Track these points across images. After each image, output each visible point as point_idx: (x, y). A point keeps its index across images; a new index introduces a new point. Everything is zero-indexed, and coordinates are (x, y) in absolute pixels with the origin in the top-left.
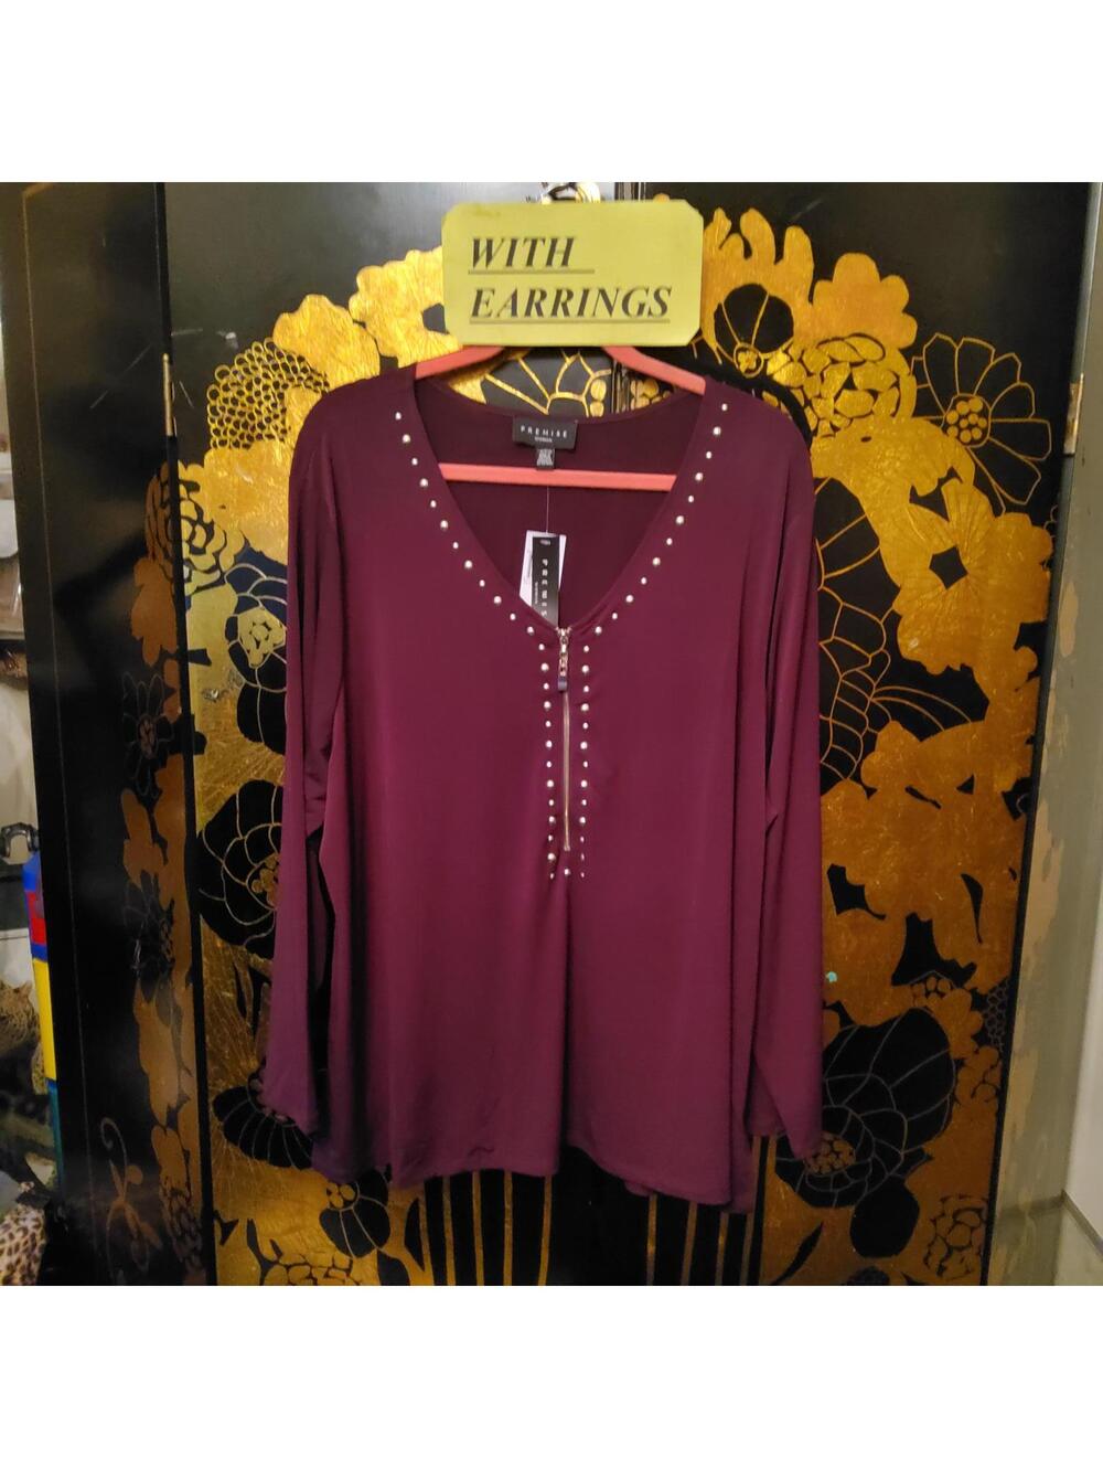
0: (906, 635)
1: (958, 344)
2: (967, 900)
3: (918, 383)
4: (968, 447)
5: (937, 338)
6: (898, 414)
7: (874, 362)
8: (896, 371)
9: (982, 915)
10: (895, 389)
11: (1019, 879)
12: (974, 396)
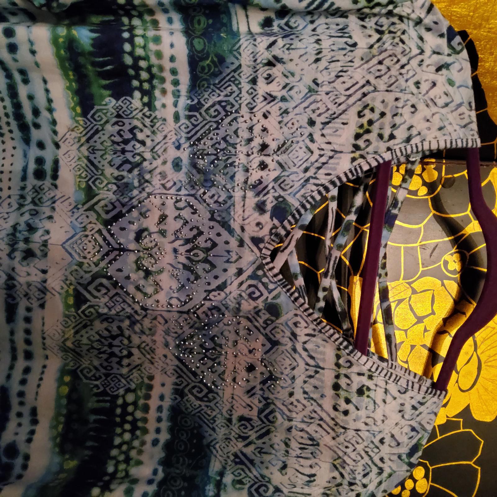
1: (474, 463)
3: (440, 427)
5: (481, 442)
7: (457, 382)
12: (430, 483)
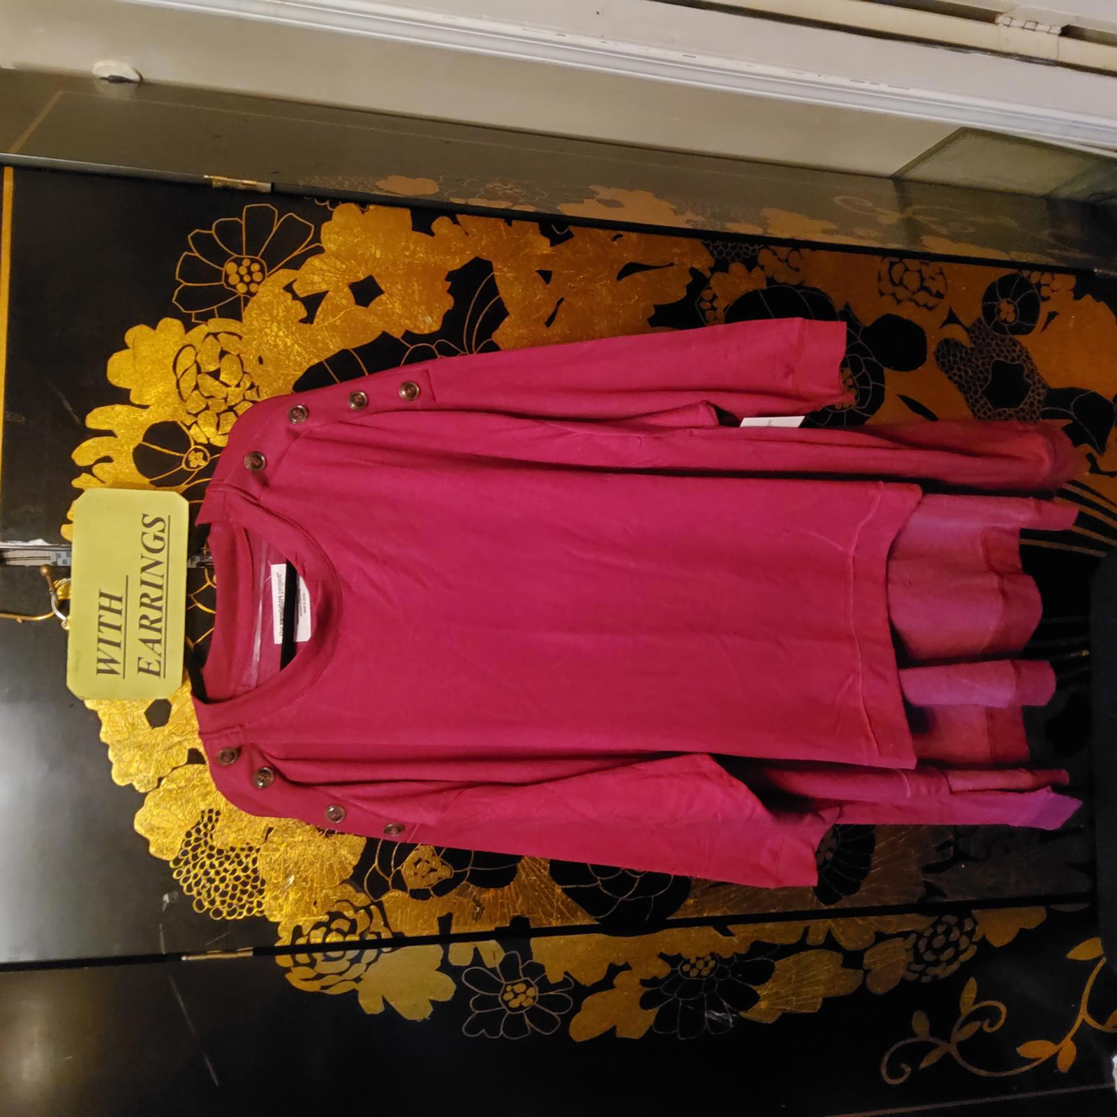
0: (422, 327)
1: (181, 284)
2: (638, 276)
3: (214, 317)
4: (267, 274)
5: (176, 300)
6: (240, 334)
7: (197, 354)
8: (203, 336)
9: (650, 263)
10: (219, 336)
11: (622, 232)
12: (224, 270)
